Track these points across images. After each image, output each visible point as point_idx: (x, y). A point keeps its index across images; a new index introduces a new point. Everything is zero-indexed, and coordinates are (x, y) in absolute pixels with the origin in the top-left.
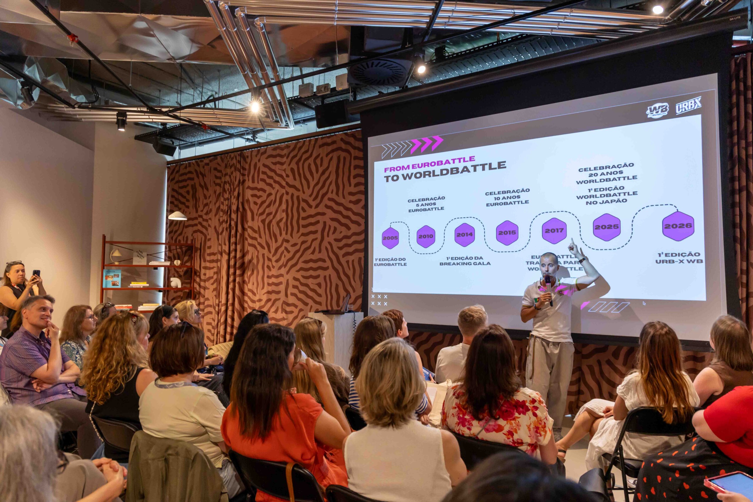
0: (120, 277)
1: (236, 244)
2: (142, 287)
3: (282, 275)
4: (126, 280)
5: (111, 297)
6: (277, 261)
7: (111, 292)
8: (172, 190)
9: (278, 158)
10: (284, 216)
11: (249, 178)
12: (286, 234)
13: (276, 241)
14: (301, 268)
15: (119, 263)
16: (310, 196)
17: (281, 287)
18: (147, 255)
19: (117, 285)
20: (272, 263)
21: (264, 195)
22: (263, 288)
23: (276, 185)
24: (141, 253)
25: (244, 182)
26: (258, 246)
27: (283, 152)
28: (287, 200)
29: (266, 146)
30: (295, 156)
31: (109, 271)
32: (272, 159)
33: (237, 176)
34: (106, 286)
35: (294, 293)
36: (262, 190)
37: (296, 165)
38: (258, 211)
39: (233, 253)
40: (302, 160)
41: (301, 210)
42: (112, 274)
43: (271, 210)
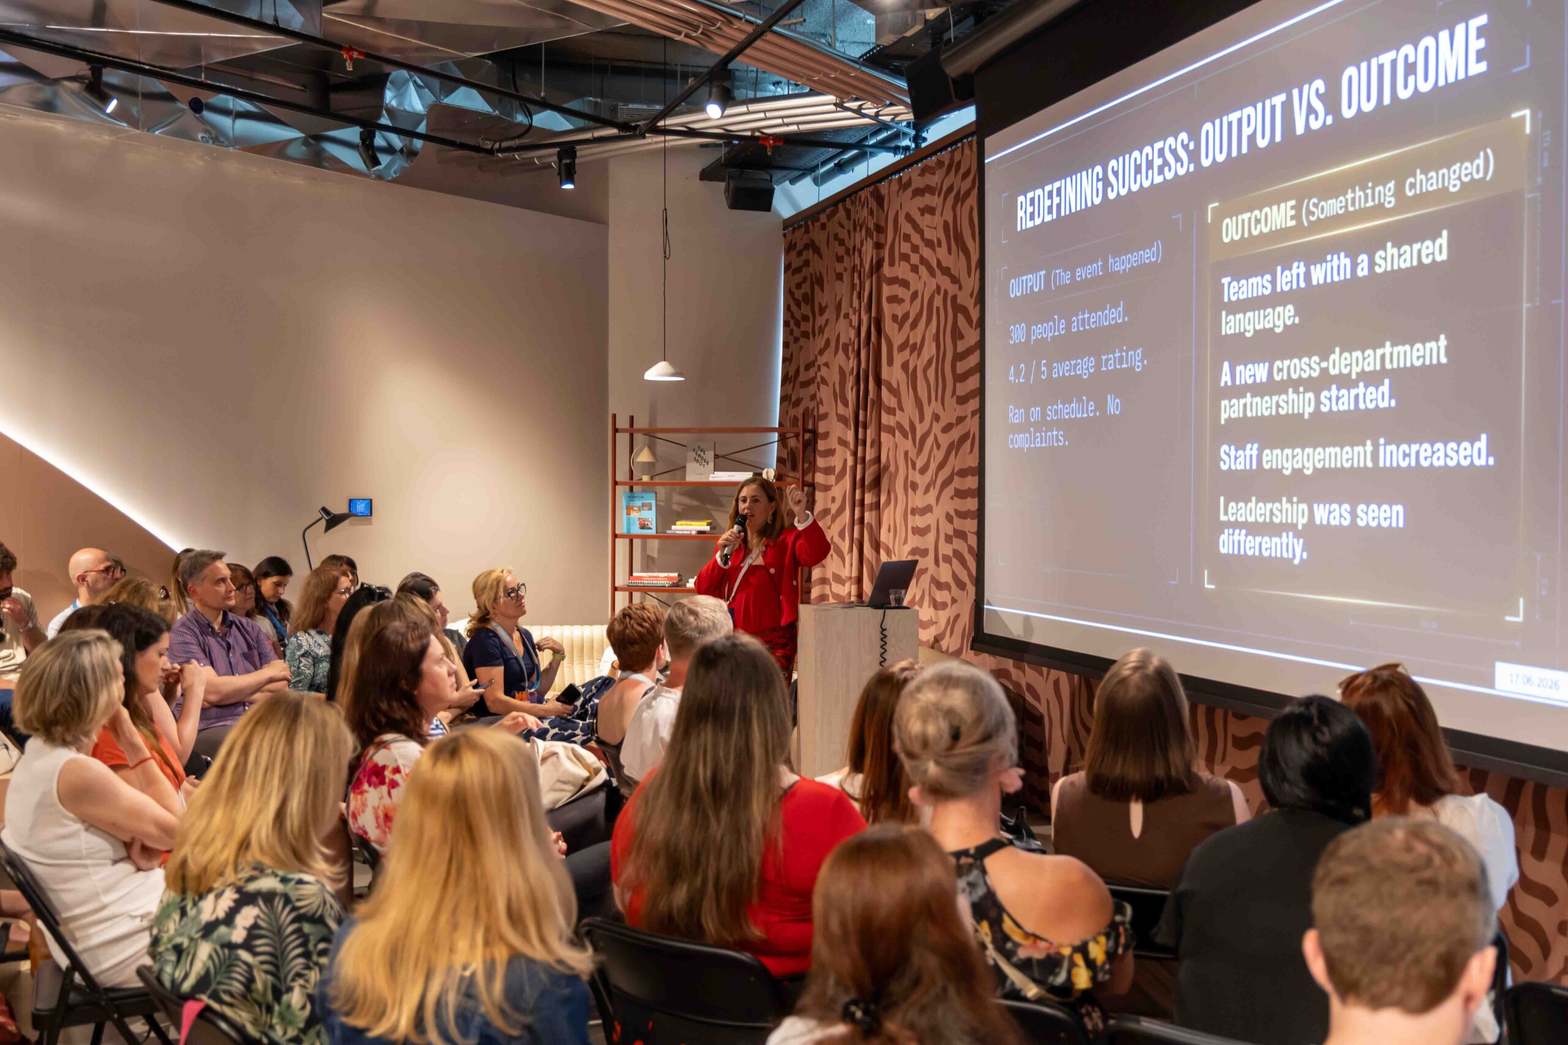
0: (654, 508)
1: (865, 428)
2: (694, 533)
3: (928, 509)
6: (923, 471)
8: (789, 292)
9: (926, 194)
10: (934, 351)
11: (886, 252)
12: (936, 400)
13: (922, 419)
14: (956, 490)
15: (652, 478)
16: (971, 295)
17: (929, 540)
18: (716, 457)
19: (650, 528)
20: (916, 477)
21: (908, 299)
22: (906, 542)
23: (923, 270)
24: (702, 454)
25: (879, 264)
26: (897, 432)
27: (934, 180)
28: (938, 309)
29: (911, 165)
30: (950, 189)
31: (633, 497)
32: (919, 199)
33: (869, 251)
34: (629, 529)
35: (948, 556)
36: (905, 284)
37: (952, 213)
38: (898, 340)
39: (860, 449)
40: (960, 199)
41: (957, 335)
42: (638, 503)
43: (916, 337)
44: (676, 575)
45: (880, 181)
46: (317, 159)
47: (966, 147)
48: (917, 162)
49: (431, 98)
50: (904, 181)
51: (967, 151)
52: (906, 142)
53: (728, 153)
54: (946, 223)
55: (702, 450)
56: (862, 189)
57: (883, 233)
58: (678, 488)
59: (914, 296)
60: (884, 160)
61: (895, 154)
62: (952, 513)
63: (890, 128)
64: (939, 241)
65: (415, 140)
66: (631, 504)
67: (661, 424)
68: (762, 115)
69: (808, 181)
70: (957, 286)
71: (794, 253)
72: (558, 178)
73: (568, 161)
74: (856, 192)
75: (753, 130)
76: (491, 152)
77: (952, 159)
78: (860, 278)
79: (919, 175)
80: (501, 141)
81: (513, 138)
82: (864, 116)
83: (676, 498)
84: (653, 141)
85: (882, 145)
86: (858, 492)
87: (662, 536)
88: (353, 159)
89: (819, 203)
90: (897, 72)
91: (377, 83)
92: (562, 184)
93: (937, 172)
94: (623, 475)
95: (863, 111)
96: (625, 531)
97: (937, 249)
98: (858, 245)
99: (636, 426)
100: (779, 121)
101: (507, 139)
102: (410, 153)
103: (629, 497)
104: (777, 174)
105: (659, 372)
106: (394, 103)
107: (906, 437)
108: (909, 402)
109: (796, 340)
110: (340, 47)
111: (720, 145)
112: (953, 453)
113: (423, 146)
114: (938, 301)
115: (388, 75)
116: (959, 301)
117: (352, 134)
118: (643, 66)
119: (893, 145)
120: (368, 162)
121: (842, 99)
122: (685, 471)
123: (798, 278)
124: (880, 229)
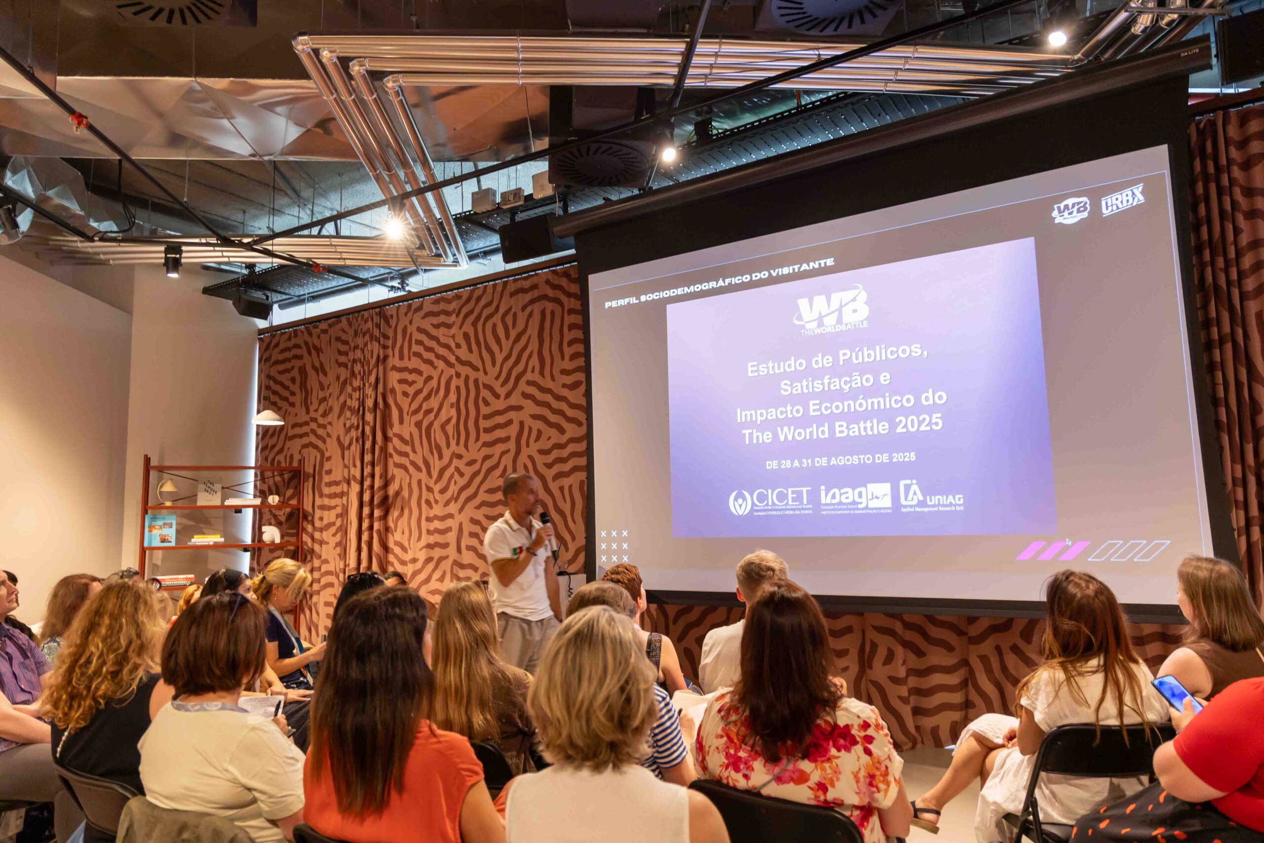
0: (174, 526)
1: (373, 464)
2: (211, 543)
3: (450, 516)
4: (184, 533)
5: (159, 563)
6: (443, 491)
7: (159, 554)
8: (267, 378)
9: (441, 316)
10: (454, 414)
12: (458, 445)
13: (439, 458)
15: (173, 503)
16: (497, 378)
17: (450, 536)
18: (222, 488)
19: (169, 542)
20: (436, 497)
21: (419, 380)
22: (420, 540)
23: (438, 363)
24: (211, 486)
27: (450, 307)
28: (458, 387)
30: (470, 312)
31: (156, 518)
32: (432, 318)
34: (150, 543)
36: (417, 372)
37: (472, 328)
38: (409, 408)
40: (482, 319)
41: (482, 403)
42: (162, 522)
43: (431, 405)
44: (192, 576)
47: (489, 288)
54: (466, 334)
56: (364, 312)
58: (191, 510)
59: (429, 379)
64: (458, 345)
70: (480, 372)
71: (274, 351)
86: (365, 509)
87: (181, 547)
96: (147, 545)
97: (456, 350)
100: (337, 255)
103: (152, 518)
108: (422, 448)
112: (480, 478)
114: (458, 382)
116: (483, 382)
122: (196, 499)
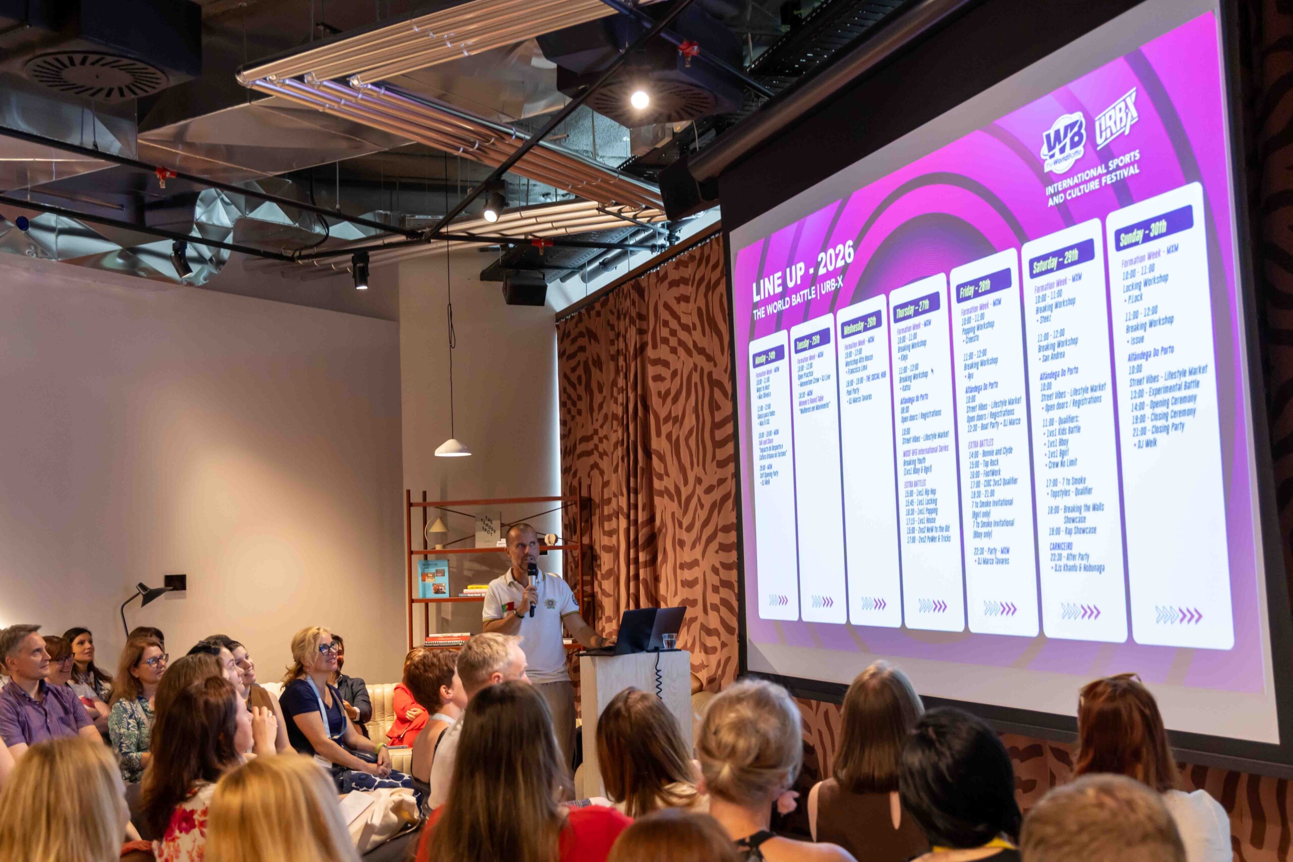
3: (695, 563)
6: (689, 529)
8: (564, 376)
9: (682, 286)
10: (694, 422)
11: (649, 338)
12: (698, 465)
13: (686, 483)
14: (720, 544)
15: (444, 547)
16: (726, 371)
17: (698, 591)
18: (502, 525)
19: (444, 593)
20: (685, 536)
21: (668, 376)
22: (676, 594)
23: (681, 351)
24: (489, 523)
25: (643, 347)
26: (665, 495)
27: (687, 272)
28: (696, 384)
29: (666, 260)
30: (702, 279)
31: (428, 565)
32: (674, 289)
33: (632, 336)
34: (424, 594)
35: (716, 605)
36: (666, 364)
37: (704, 301)
38: (663, 414)
39: (632, 512)
40: (711, 287)
41: (714, 406)
42: (432, 570)
43: (677, 410)
45: (640, 275)
46: (133, 268)
47: (714, 242)
48: (672, 258)
49: (236, 213)
50: (661, 274)
51: (715, 246)
52: (661, 241)
53: (505, 255)
54: (699, 309)
55: (489, 520)
56: (624, 283)
57: (645, 320)
58: (468, 555)
59: (674, 374)
60: (643, 257)
61: (652, 252)
62: (718, 565)
63: (648, 229)
64: (694, 325)
65: (222, 250)
66: (426, 571)
67: (450, 498)
68: (533, 221)
69: (577, 278)
70: (712, 364)
71: (567, 342)
72: (353, 280)
73: (361, 265)
74: (620, 285)
75: (526, 234)
76: (292, 259)
77: (702, 254)
78: (625, 361)
79: (675, 268)
80: (301, 249)
81: (312, 247)
82: (624, 219)
83: (467, 564)
84: (437, 246)
85: (641, 244)
86: (632, 551)
87: (455, 599)
88: (167, 269)
89: (587, 297)
90: (650, 180)
91: (188, 201)
92: (356, 286)
93: (690, 265)
94: (417, 545)
95: (623, 214)
96: (420, 596)
97: (693, 332)
98: (623, 331)
99: (428, 500)
100: (549, 225)
101: (306, 247)
102: (219, 263)
103: (424, 565)
104: (549, 273)
105: (448, 449)
106: (203, 219)
107: (672, 500)
108: (673, 469)
109: (573, 418)
110: (153, 168)
111: (497, 249)
112: (716, 511)
113: (230, 257)
114: (696, 378)
115: (199, 193)
116: (715, 376)
117: (166, 246)
118: (427, 182)
119: (650, 243)
120: (180, 270)
121: (603, 204)
122: (475, 540)
123: (573, 363)
124: (642, 317)
